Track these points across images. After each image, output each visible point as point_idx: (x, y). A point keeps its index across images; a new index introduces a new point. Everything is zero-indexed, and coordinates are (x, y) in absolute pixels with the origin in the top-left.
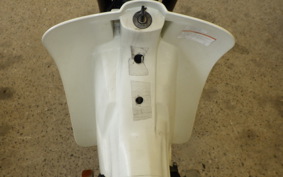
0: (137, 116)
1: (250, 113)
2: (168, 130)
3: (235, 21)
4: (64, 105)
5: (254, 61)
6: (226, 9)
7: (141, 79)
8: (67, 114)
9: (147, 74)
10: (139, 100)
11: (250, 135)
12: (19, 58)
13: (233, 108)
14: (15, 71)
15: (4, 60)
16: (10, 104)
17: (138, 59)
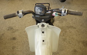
0: (43, 44)
1: (75, 45)
2: (50, 48)
3: (72, 20)
4: (28, 42)
5: (77, 31)
6: (70, 17)
7: (44, 36)
8: (28, 44)
9: (45, 35)
10: (43, 41)
11: (75, 51)
12: (18, 30)
13: (71, 43)
14: (17, 33)
15: (14, 30)
16: (15, 41)
17: (43, 32)
